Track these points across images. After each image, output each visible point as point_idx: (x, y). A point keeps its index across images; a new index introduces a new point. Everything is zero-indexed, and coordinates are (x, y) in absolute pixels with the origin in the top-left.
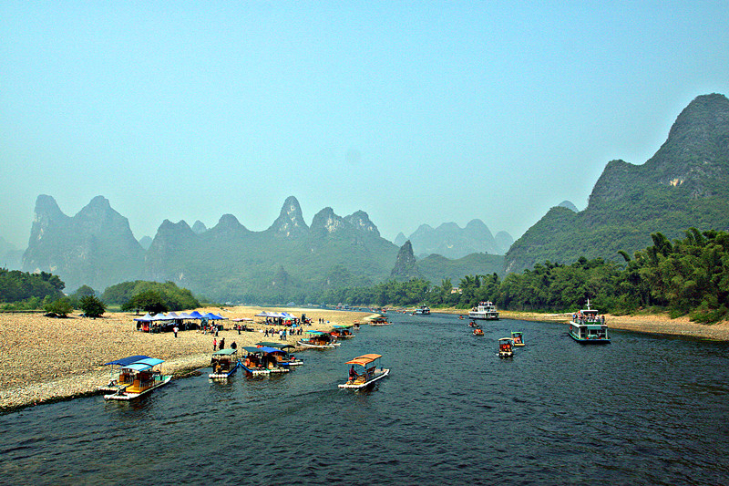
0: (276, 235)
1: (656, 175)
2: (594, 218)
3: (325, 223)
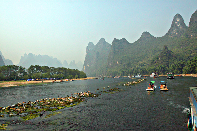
0: (170, 36)
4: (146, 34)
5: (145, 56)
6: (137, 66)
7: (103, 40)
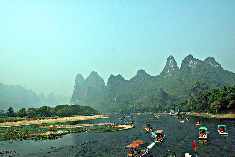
0: (164, 76)
3: (189, 63)
4: (141, 72)
5: (142, 94)
6: (135, 104)
7: (94, 73)
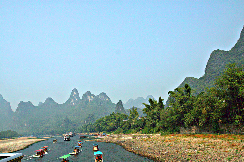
0: (69, 105)
1: (239, 53)
2: (210, 78)
3: (87, 98)
4: (50, 100)
5: (49, 119)
6: (44, 128)
